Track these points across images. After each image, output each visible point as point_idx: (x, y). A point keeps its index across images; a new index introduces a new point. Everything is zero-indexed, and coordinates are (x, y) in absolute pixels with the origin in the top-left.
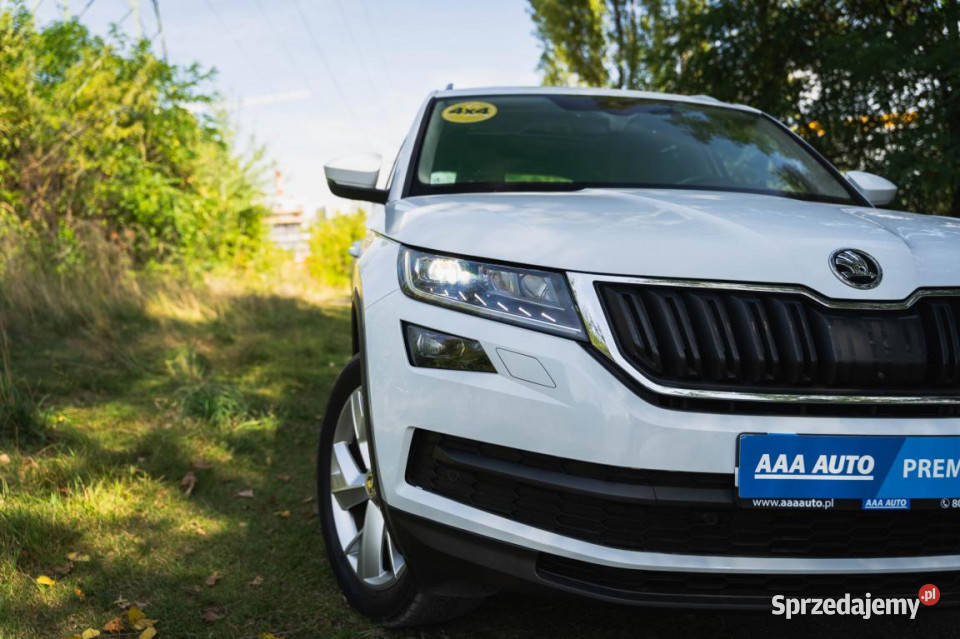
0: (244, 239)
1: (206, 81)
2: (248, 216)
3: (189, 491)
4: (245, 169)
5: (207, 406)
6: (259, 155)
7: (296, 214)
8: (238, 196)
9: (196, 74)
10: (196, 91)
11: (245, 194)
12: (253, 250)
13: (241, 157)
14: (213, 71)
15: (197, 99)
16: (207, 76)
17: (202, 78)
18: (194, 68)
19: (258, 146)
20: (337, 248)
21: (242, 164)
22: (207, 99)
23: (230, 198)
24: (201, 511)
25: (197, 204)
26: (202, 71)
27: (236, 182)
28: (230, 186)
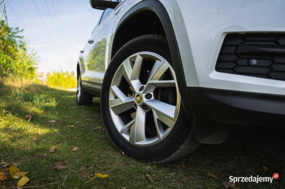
0: (30, 75)
1: (21, 32)
2: (31, 69)
3: (29, 120)
4: (31, 58)
5: (31, 98)
6: (35, 54)
7: (42, 73)
8: (28, 64)
9: (18, 30)
10: (18, 34)
11: (30, 64)
12: (32, 77)
13: (29, 55)
14: (22, 30)
15: (18, 37)
16: (21, 31)
17: (19, 32)
18: (17, 28)
19: (34, 52)
20: (54, 79)
21: (30, 56)
22: (20, 37)
23: (26, 64)
24: (37, 126)
25: (17, 64)
26: (20, 30)
27: (28, 61)
28: (26, 62)
